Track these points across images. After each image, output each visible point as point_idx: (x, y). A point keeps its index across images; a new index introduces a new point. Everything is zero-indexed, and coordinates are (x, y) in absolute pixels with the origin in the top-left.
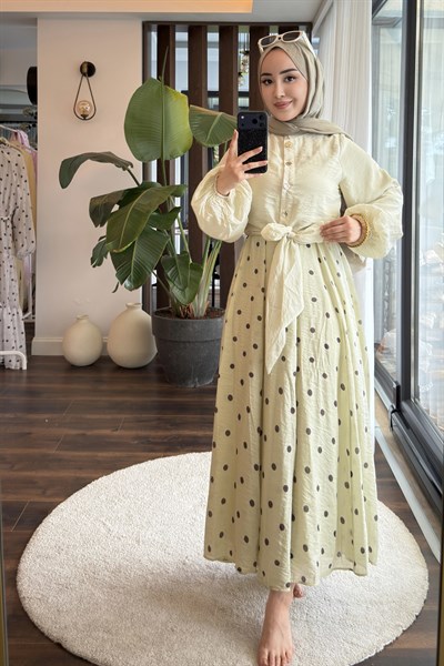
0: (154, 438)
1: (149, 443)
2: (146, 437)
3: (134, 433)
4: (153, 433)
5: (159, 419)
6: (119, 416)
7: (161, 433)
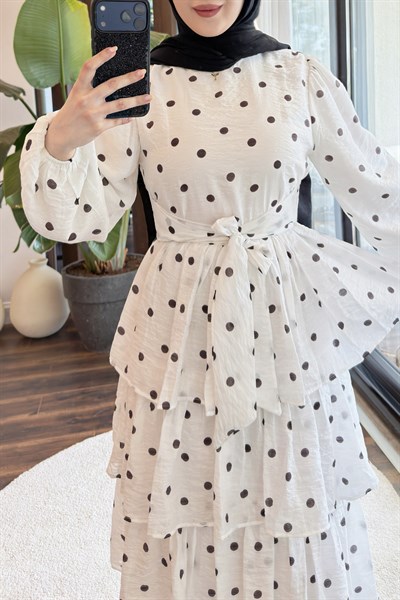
0: (81, 415)
1: (77, 421)
2: (72, 416)
3: (56, 413)
4: (79, 410)
5: (83, 393)
6: (37, 397)
7: (89, 408)
